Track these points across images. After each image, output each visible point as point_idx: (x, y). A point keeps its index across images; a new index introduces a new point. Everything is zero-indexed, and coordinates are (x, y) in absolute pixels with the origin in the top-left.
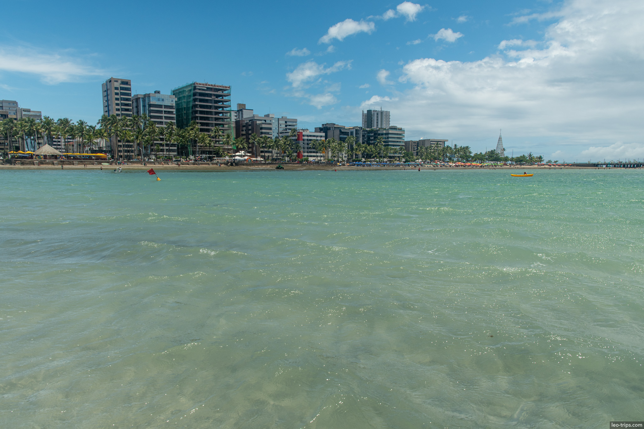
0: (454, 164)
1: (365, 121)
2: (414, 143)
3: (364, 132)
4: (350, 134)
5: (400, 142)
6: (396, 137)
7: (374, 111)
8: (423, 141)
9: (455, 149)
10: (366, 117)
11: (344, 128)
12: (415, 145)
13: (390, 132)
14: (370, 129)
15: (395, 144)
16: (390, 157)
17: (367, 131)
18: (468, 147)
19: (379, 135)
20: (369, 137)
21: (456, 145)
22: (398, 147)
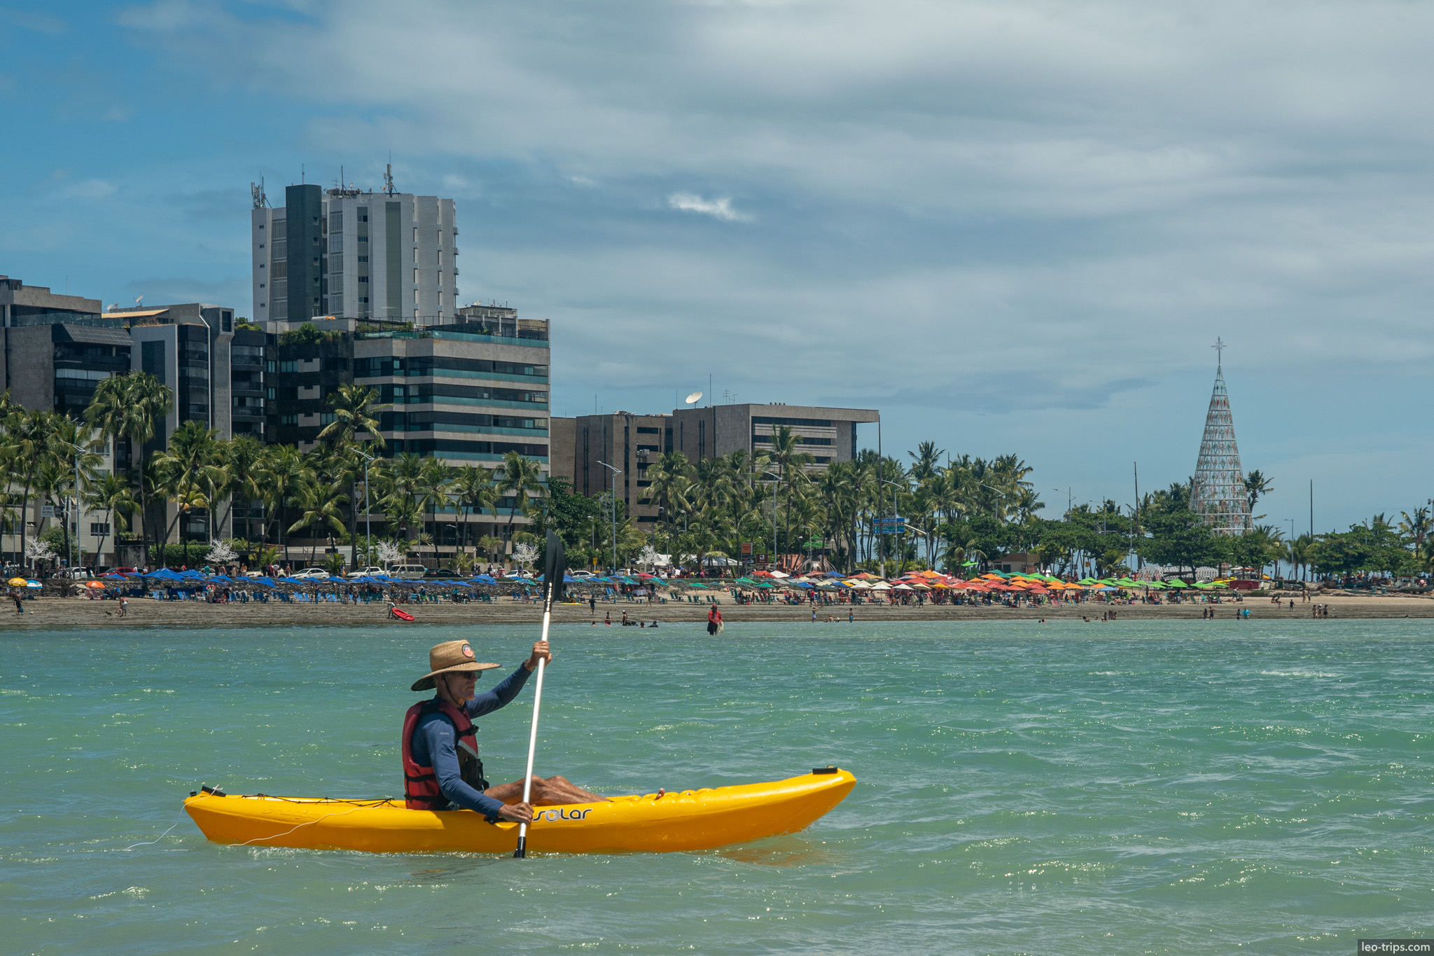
0: (884, 586)
1: (274, 265)
2: (641, 430)
3: (246, 351)
4: (136, 357)
5: (517, 422)
6: (486, 389)
7: (335, 192)
8: (705, 419)
9: (919, 476)
10: (284, 239)
11: (92, 317)
12: (653, 449)
13: (442, 348)
14: (297, 327)
15: (480, 437)
16: (441, 533)
17: (271, 338)
18: (1011, 461)
19: (363, 367)
20: (288, 385)
21: (927, 451)
22: (491, 463)
